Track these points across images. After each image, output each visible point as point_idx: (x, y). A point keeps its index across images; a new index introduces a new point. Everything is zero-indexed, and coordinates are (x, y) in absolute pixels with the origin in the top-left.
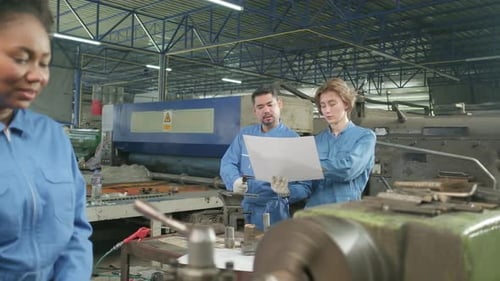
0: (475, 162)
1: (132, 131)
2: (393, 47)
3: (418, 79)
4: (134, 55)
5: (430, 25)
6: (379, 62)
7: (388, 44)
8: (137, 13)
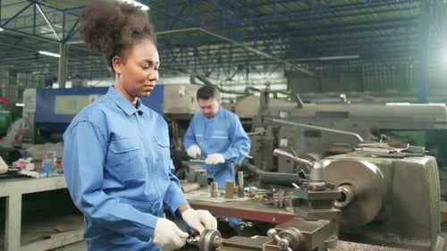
0: (356, 137)
1: (56, 113)
2: (264, 45)
3: (279, 71)
4: (27, 41)
5: (292, 29)
6: (250, 56)
7: (260, 42)
8: (39, 4)
